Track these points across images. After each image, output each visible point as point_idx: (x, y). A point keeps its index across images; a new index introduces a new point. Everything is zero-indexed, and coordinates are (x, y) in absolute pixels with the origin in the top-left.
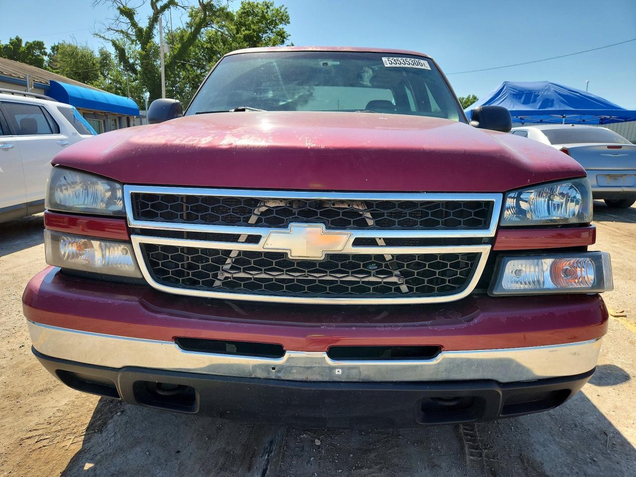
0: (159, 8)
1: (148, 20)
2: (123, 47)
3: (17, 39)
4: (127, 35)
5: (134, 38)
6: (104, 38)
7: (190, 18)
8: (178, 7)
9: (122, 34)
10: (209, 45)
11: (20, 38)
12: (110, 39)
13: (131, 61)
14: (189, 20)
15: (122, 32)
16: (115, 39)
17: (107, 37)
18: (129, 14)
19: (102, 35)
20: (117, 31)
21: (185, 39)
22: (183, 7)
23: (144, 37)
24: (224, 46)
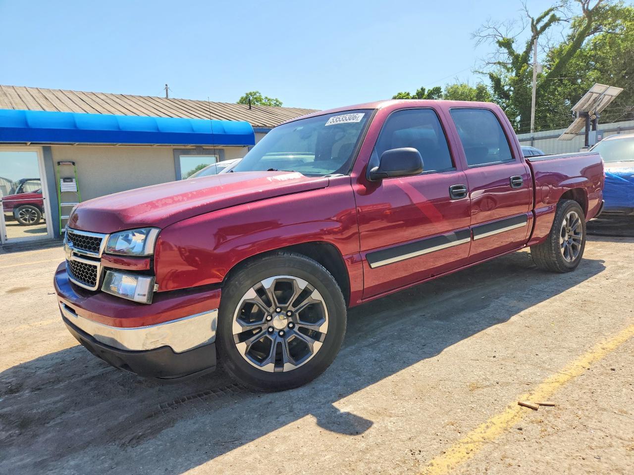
0: (539, 29)
1: (526, 45)
2: (499, 77)
3: (422, 89)
4: (504, 65)
5: (510, 66)
6: (483, 73)
7: (572, 30)
8: (560, 22)
9: (499, 66)
10: (593, 53)
11: (424, 87)
12: (488, 72)
13: (506, 88)
14: (570, 32)
15: (499, 63)
16: (492, 72)
17: (484, 72)
18: (507, 44)
19: (481, 71)
20: (495, 63)
21: (564, 53)
22: (566, 21)
23: (520, 62)
24: (611, 49)
